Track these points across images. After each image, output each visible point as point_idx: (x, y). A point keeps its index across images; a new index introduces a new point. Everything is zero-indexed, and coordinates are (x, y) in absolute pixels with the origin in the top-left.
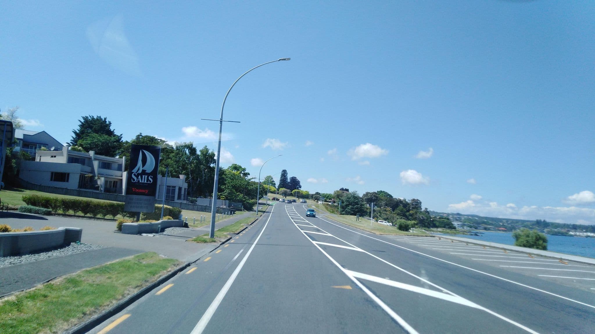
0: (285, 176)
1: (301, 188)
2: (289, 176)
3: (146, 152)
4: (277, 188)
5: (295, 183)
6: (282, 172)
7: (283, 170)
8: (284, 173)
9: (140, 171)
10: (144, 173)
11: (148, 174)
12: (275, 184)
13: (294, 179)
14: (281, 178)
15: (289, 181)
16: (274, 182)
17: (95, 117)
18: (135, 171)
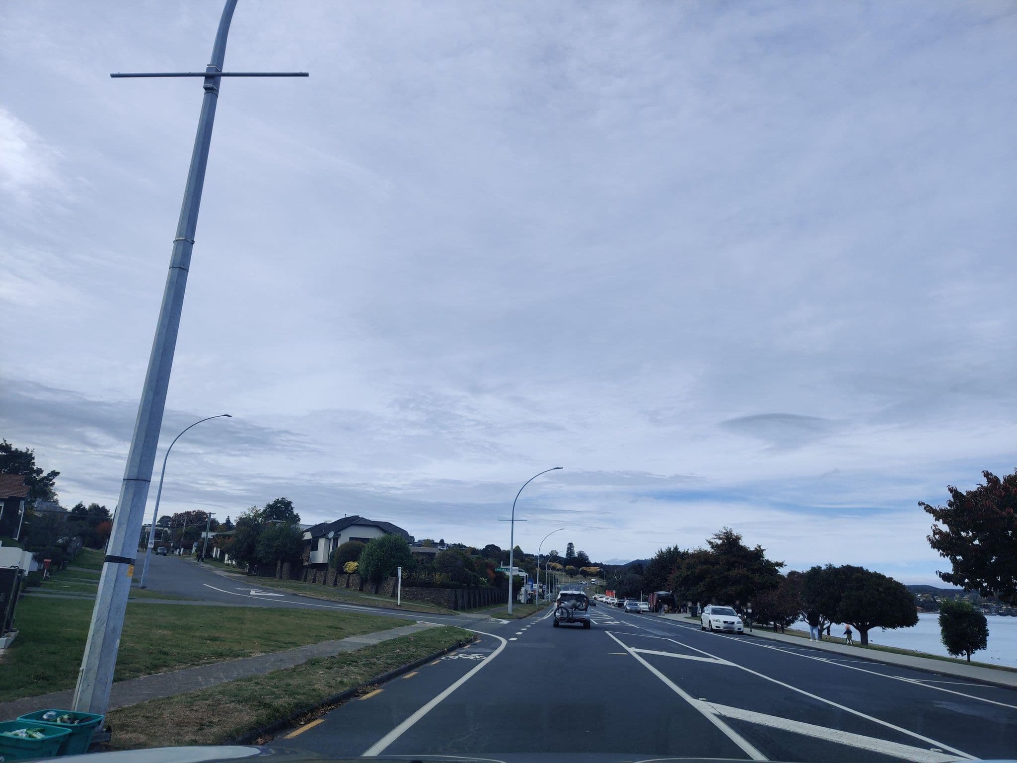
0: (572, 550)
2: (576, 551)
5: (583, 557)
8: (571, 546)
14: (567, 551)
15: (576, 556)
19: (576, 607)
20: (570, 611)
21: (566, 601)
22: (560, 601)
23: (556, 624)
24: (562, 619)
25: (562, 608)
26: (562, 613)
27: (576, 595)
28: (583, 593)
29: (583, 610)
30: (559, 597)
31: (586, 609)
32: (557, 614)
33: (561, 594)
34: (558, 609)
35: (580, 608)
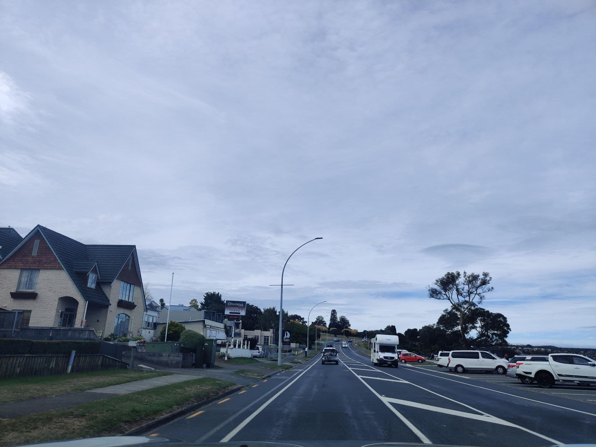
0: (335, 315)
1: (350, 326)
2: (339, 316)
3: (287, 332)
4: (328, 327)
5: (345, 322)
6: (332, 312)
7: (333, 310)
8: (334, 312)
9: (286, 338)
10: (287, 338)
11: (288, 339)
12: (325, 324)
13: (343, 317)
14: (331, 317)
15: (339, 320)
16: (325, 321)
17: (212, 293)
18: (284, 338)
19: (332, 355)
20: (329, 357)
21: (327, 352)
22: (324, 353)
23: (323, 363)
24: (325, 361)
25: (325, 356)
26: (325, 358)
27: (331, 349)
28: (334, 348)
29: (334, 356)
30: (324, 351)
31: (336, 356)
32: (323, 358)
33: (325, 350)
34: (323, 356)
35: (333, 355)
